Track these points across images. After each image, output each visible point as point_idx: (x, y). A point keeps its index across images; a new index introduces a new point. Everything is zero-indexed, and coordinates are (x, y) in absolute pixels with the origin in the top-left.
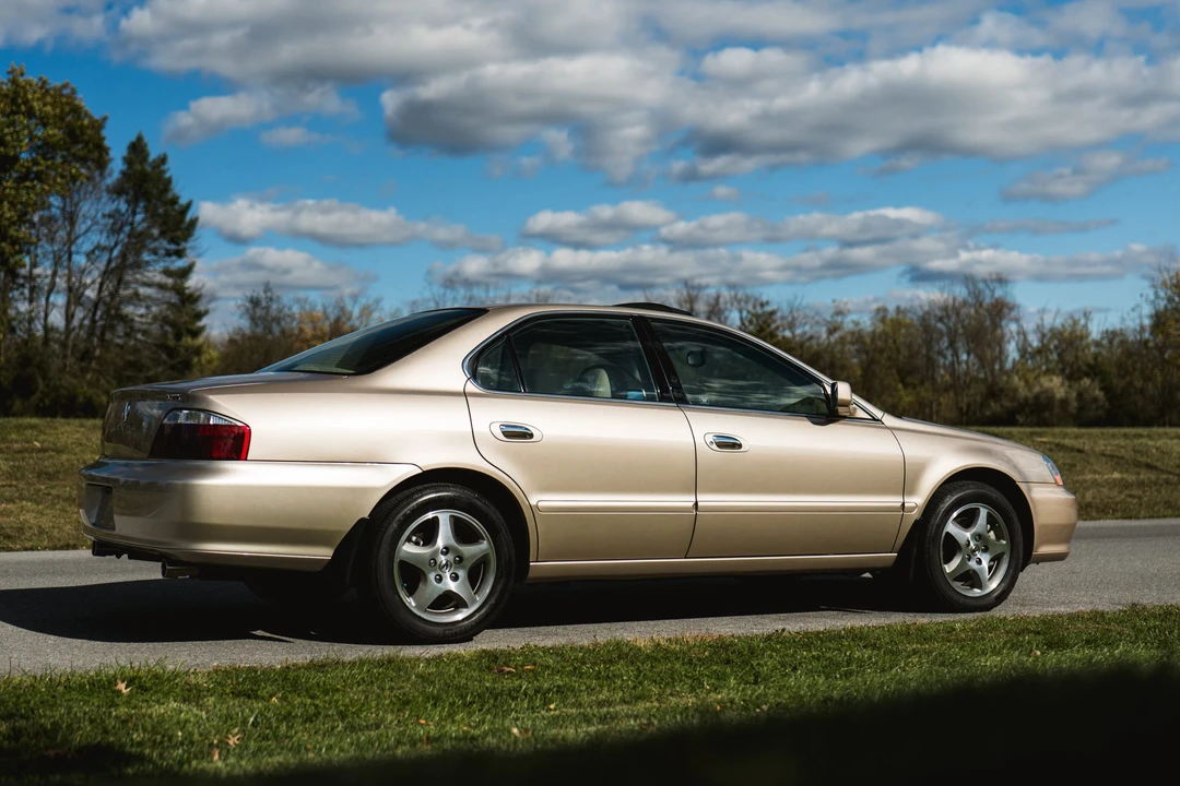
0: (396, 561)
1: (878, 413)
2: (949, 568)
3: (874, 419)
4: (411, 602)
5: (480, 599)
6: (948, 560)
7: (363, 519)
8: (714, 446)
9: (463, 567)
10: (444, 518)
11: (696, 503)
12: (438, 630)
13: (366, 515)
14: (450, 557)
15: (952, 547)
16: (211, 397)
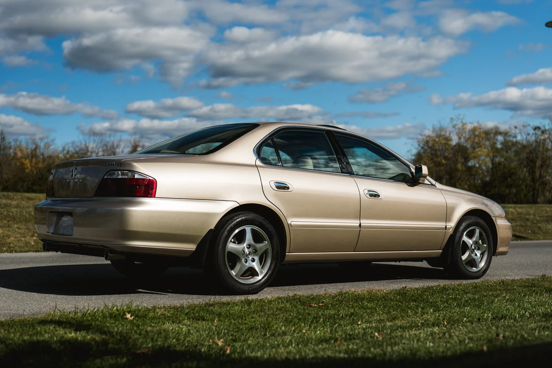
0: (226, 251)
1: (434, 182)
2: (464, 257)
3: (432, 185)
4: (233, 273)
5: (265, 271)
6: (463, 254)
7: (211, 230)
8: (368, 196)
9: (257, 255)
10: (248, 229)
11: (360, 224)
12: (246, 288)
13: (213, 227)
14: (251, 249)
15: (465, 247)
16: (135, 164)
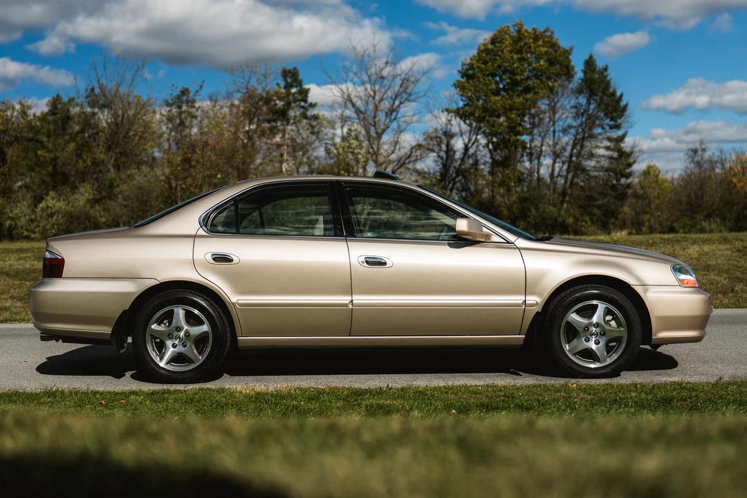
0: (148, 335)
1: (511, 238)
2: (568, 346)
3: (508, 242)
7: (124, 312)
8: (365, 264)
9: (189, 339)
10: (176, 309)
11: (352, 301)
13: (127, 308)
14: (181, 333)
15: (573, 332)
